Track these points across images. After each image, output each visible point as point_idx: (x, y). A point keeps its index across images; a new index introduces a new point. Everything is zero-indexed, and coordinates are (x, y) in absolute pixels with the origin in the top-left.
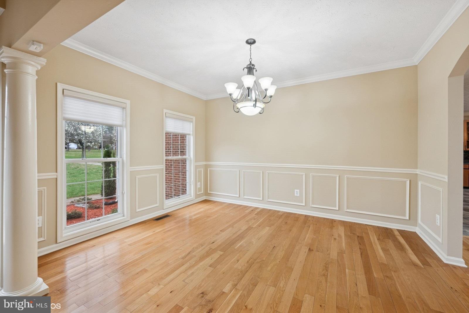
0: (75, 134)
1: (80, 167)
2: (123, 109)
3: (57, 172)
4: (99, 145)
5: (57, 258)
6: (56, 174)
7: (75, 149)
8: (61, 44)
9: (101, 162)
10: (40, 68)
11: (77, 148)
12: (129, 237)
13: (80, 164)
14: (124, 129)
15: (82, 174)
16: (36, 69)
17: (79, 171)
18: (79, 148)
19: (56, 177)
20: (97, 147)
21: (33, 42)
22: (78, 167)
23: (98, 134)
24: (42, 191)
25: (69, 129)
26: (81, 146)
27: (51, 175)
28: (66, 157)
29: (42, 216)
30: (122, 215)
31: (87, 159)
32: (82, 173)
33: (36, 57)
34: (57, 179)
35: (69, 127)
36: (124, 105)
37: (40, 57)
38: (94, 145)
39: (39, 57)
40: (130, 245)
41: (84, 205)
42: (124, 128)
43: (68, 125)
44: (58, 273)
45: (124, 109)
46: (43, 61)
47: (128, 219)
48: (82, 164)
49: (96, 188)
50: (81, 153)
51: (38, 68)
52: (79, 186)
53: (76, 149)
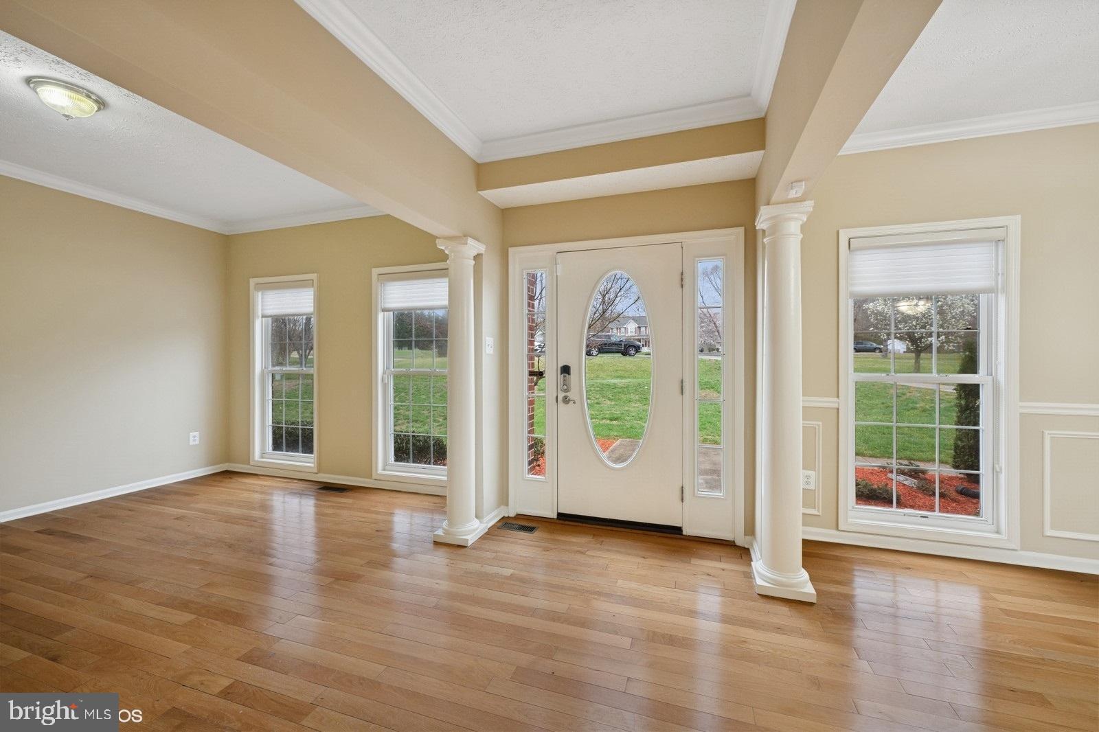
0: (899, 319)
1: (908, 394)
2: (997, 246)
3: (838, 397)
4: (958, 342)
5: (837, 556)
6: (836, 399)
7: (902, 351)
8: (839, 154)
9: (953, 385)
10: (805, 220)
11: (905, 350)
12: (1009, 592)
13: (909, 388)
14: (999, 299)
15: (912, 411)
16: (801, 222)
17: (905, 403)
18: (908, 351)
19: (836, 406)
20: (954, 346)
21: (791, 184)
22: (904, 394)
23: (956, 314)
24: (815, 428)
25: (886, 310)
26: (912, 345)
27: (829, 402)
28: (856, 370)
29: (815, 471)
30: (993, 528)
31: (898, 375)
32: (912, 409)
33: (799, 203)
34: (838, 409)
35: (886, 305)
36: (998, 234)
37: (805, 201)
38: (946, 342)
39: (802, 203)
40: (1008, 613)
41: (907, 480)
42: (999, 295)
43: (885, 300)
44: (834, 581)
45: (1001, 244)
46: (809, 205)
47: (1013, 547)
48: (914, 388)
49: (944, 449)
50: (914, 361)
51: (803, 221)
52: (903, 436)
53: (904, 352)
